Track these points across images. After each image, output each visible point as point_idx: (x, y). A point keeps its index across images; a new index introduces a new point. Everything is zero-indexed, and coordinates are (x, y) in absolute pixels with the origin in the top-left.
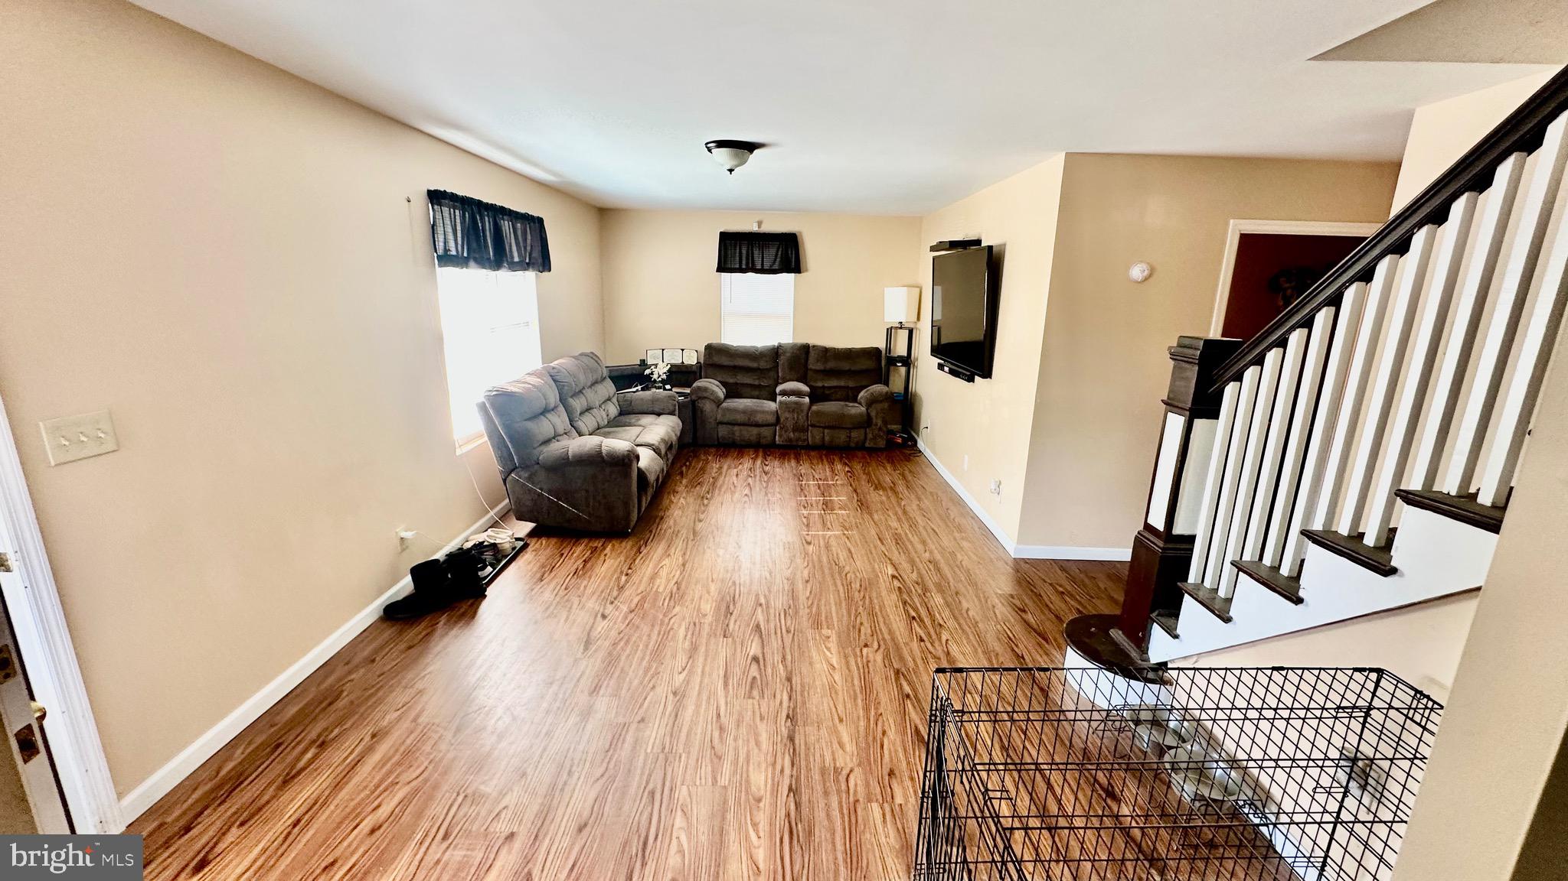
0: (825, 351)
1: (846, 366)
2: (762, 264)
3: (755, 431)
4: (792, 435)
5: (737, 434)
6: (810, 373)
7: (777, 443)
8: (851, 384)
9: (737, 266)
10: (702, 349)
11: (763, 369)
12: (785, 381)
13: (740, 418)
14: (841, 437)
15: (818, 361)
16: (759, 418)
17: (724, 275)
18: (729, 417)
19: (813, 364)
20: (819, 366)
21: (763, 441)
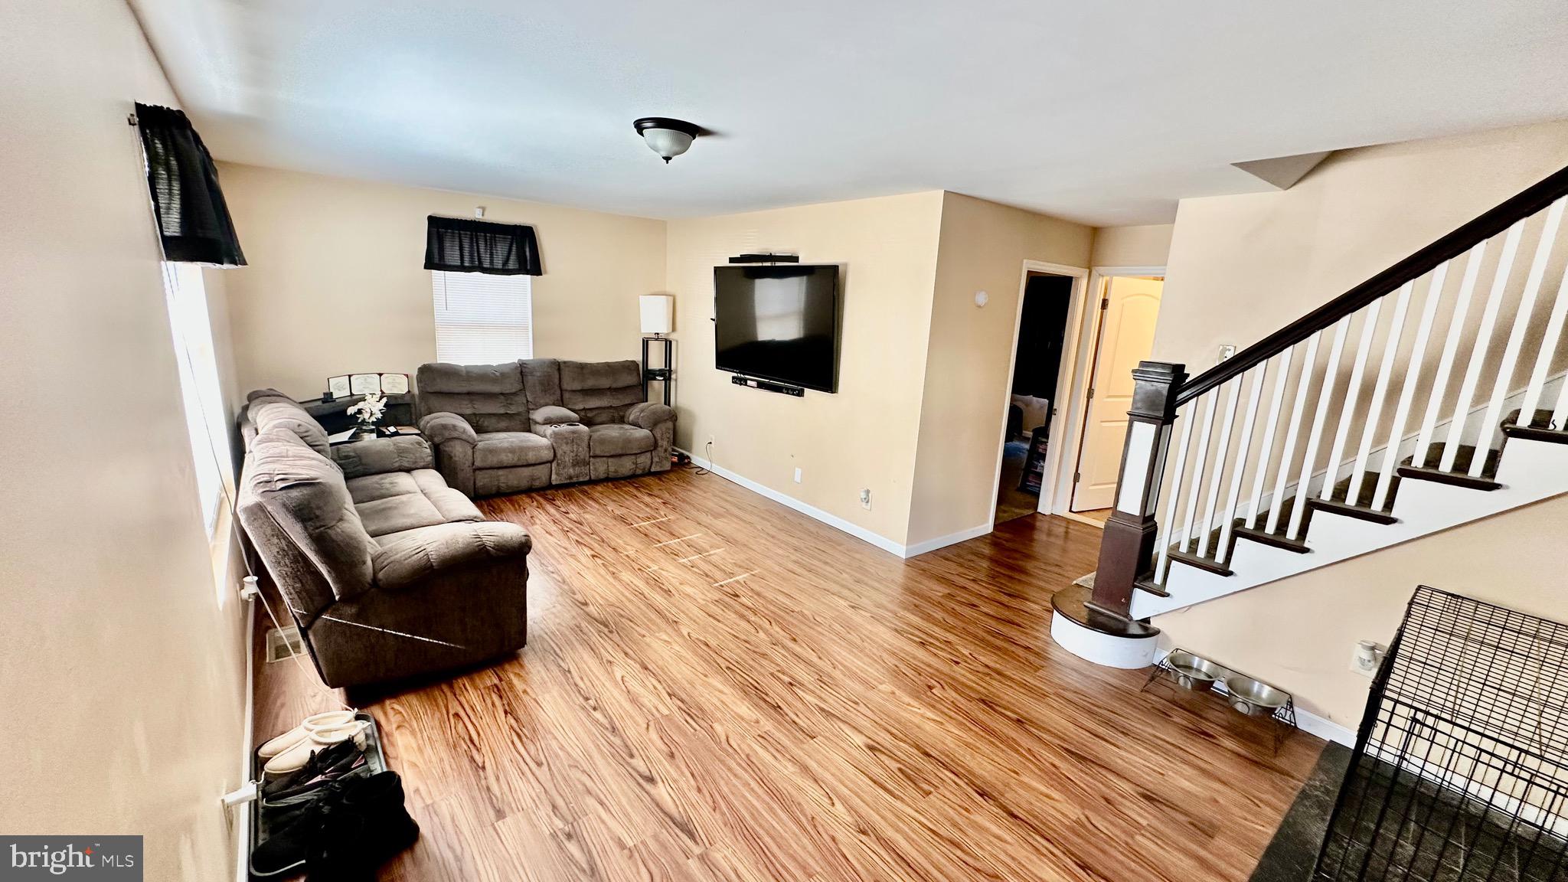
0: (582, 368)
1: (605, 383)
2: (492, 262)
3: (526, 472)
4: (571, 470)
5: (502, 479)
6: (566, 396)
7: (554, 483)
8: (616, 403)
9: (458, 263)
10: (414, 373)
11: (507, 394)
12: (538, 406)
13: (507, 458)
14: (626, 466)
15: (574, 379)
16: (531, 457)
17: (437, 274)
18: (493, 460)
19: (568, 384)
20: (577, 386)
21: (537, 484)
